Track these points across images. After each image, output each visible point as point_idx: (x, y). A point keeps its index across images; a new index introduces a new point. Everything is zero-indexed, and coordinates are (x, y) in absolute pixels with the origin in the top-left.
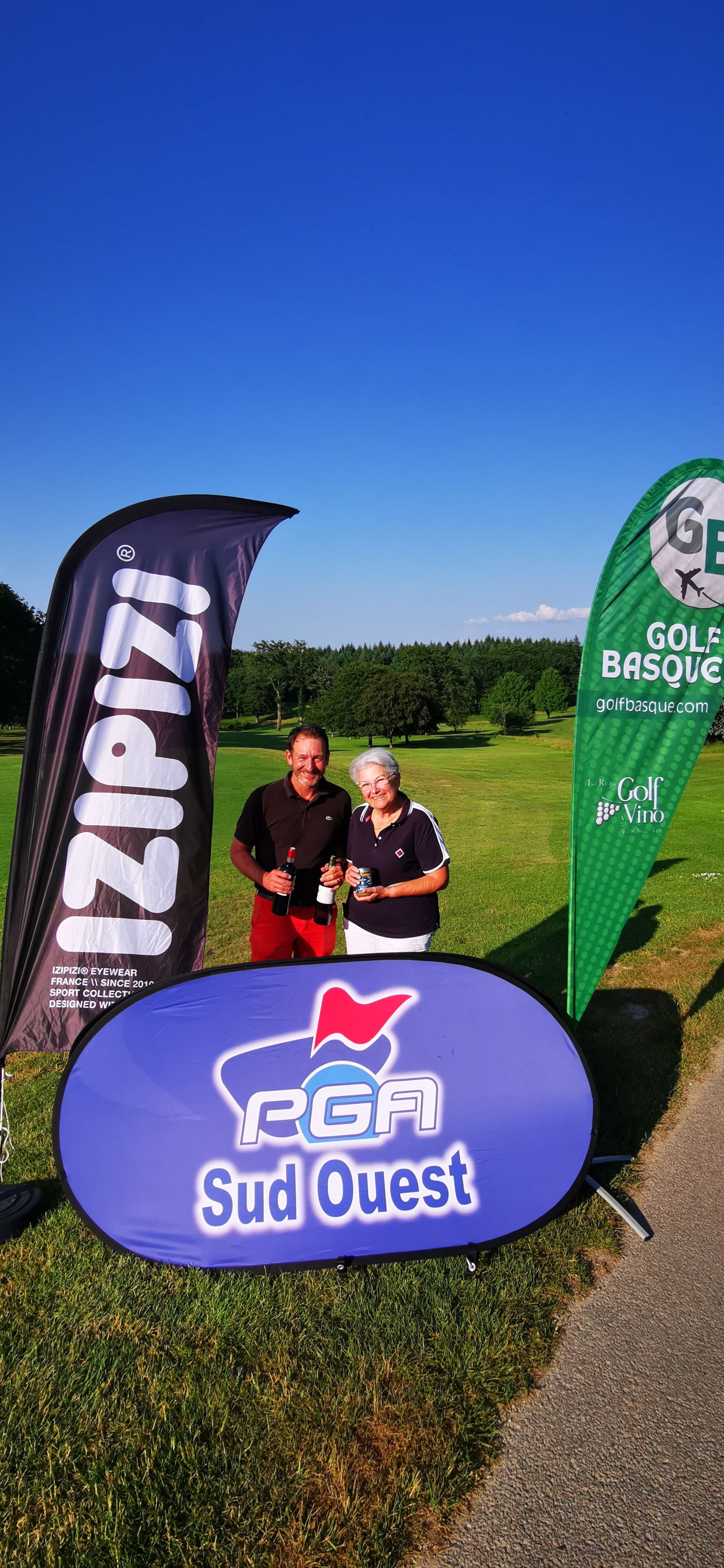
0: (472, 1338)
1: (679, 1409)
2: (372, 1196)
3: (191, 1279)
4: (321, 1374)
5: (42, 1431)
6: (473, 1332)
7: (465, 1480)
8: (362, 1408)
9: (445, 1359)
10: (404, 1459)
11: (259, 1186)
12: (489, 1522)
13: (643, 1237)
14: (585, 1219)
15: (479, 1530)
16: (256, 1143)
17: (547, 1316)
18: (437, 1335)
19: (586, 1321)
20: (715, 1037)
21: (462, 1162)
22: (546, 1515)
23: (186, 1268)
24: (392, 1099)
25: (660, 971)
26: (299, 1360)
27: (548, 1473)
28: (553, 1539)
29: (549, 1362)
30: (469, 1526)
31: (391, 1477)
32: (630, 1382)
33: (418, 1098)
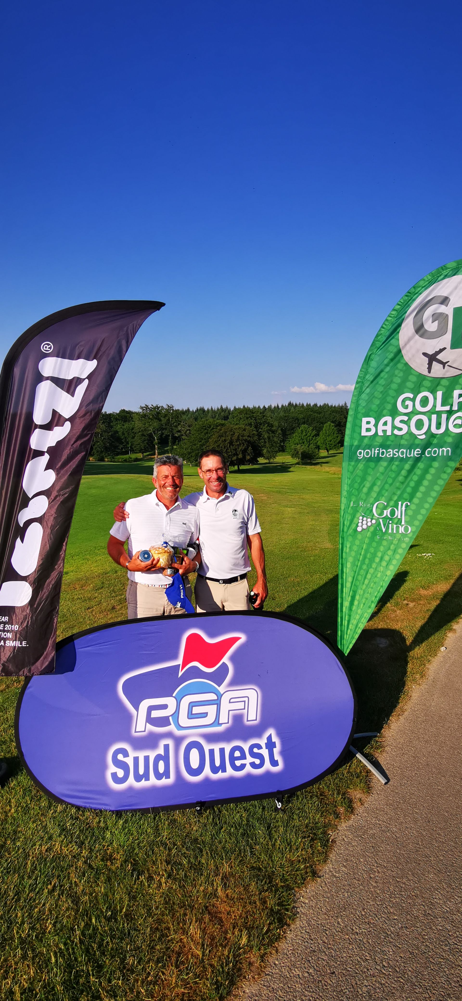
0: (279, 848)
1: (404, 886)
2: (218, 763)
3: (104, 818)
4: (185, 874)
5: (11, 916)
6: (279, 845)
7: (274, 935)
8: (211, 894)
9: (262, 862)
10: (237, 924)
11: (147, 759)
12: (289, 960)
13: (384, 782)
14: (348, 772)
15: (283, 965)
16: (145, 731)
17: (325, 833)
18: (257, 847)
19: (348, 835)
20: (429, 657)
21: (273, 741)
22: (323, 954)
23: (101, 811)
24: (230, 702)
25: (396, 616)
26: (172, 866)
27: (325, 928)
28: (328, 968)
29: (326, 861)
30: (277, 962)
31: (229, 936)
32: (375, 871)
33: (246, 701)
